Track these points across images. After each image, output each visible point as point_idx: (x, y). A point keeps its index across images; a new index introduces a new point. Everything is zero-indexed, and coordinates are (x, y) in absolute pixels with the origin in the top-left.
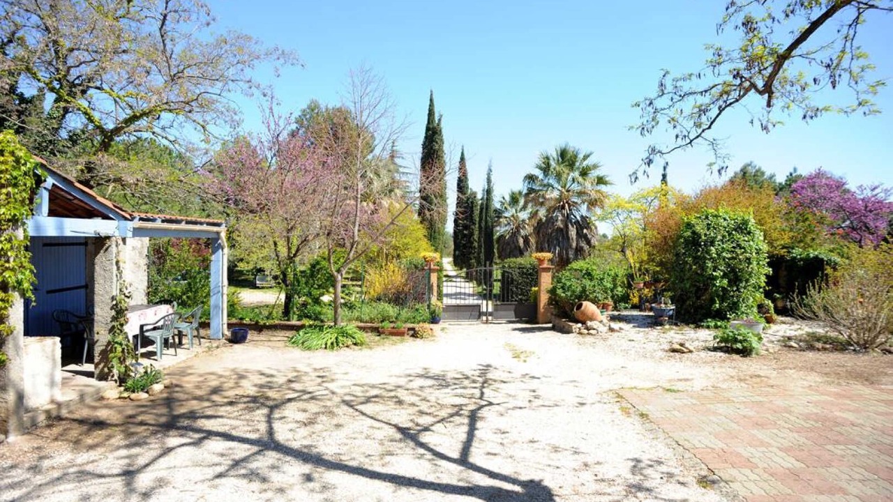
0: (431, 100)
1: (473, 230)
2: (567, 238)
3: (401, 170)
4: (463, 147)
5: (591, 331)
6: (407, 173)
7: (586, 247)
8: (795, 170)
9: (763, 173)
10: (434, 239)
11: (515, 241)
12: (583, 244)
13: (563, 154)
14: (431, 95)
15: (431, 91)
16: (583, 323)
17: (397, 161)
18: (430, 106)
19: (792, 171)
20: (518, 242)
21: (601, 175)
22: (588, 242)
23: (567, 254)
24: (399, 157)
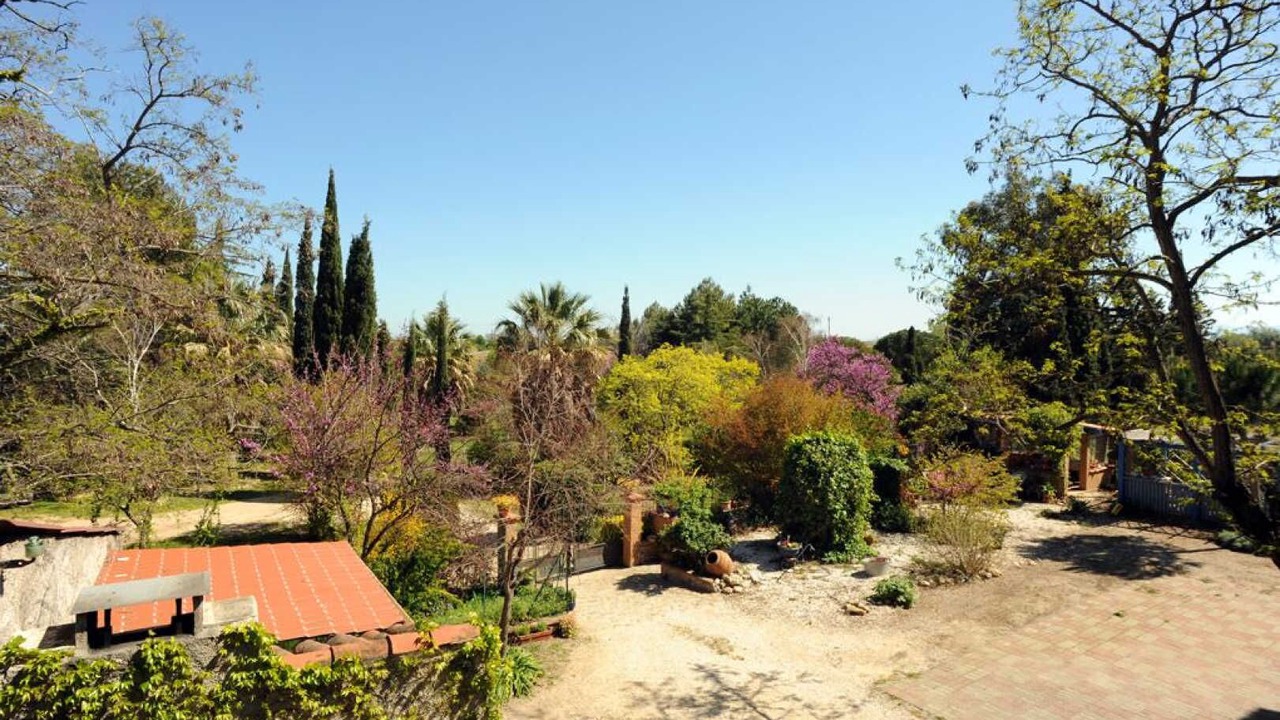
0: (331, 185)
5: (737, 589)
8: (749, 289)
9: (721, 293)
13: (554, 295)
14: (332, 177)
15: (331, 172)
16: (720, 577)
18: (329, 193)
19: (745, 290)
21: (602, 327)
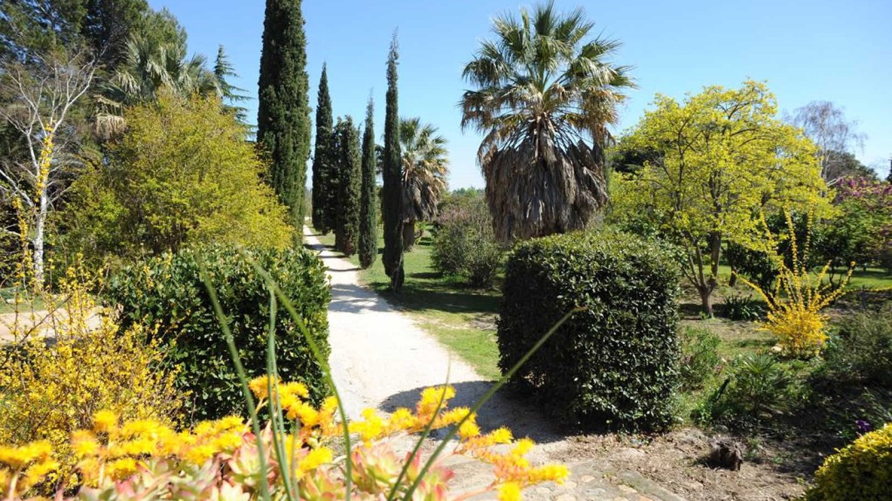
1: (348, 176)
2: (558, 183)
3: (234, 92)
4: (325, 64)
6: (242, 97)
7: (592, 200)
10: (285, 187)
11: (409, 193)
12: (587, 195)
17: (226, 78)
20: (413, 194)
22: (595, 193)
23: (558, 215)
24: (230, 73)
